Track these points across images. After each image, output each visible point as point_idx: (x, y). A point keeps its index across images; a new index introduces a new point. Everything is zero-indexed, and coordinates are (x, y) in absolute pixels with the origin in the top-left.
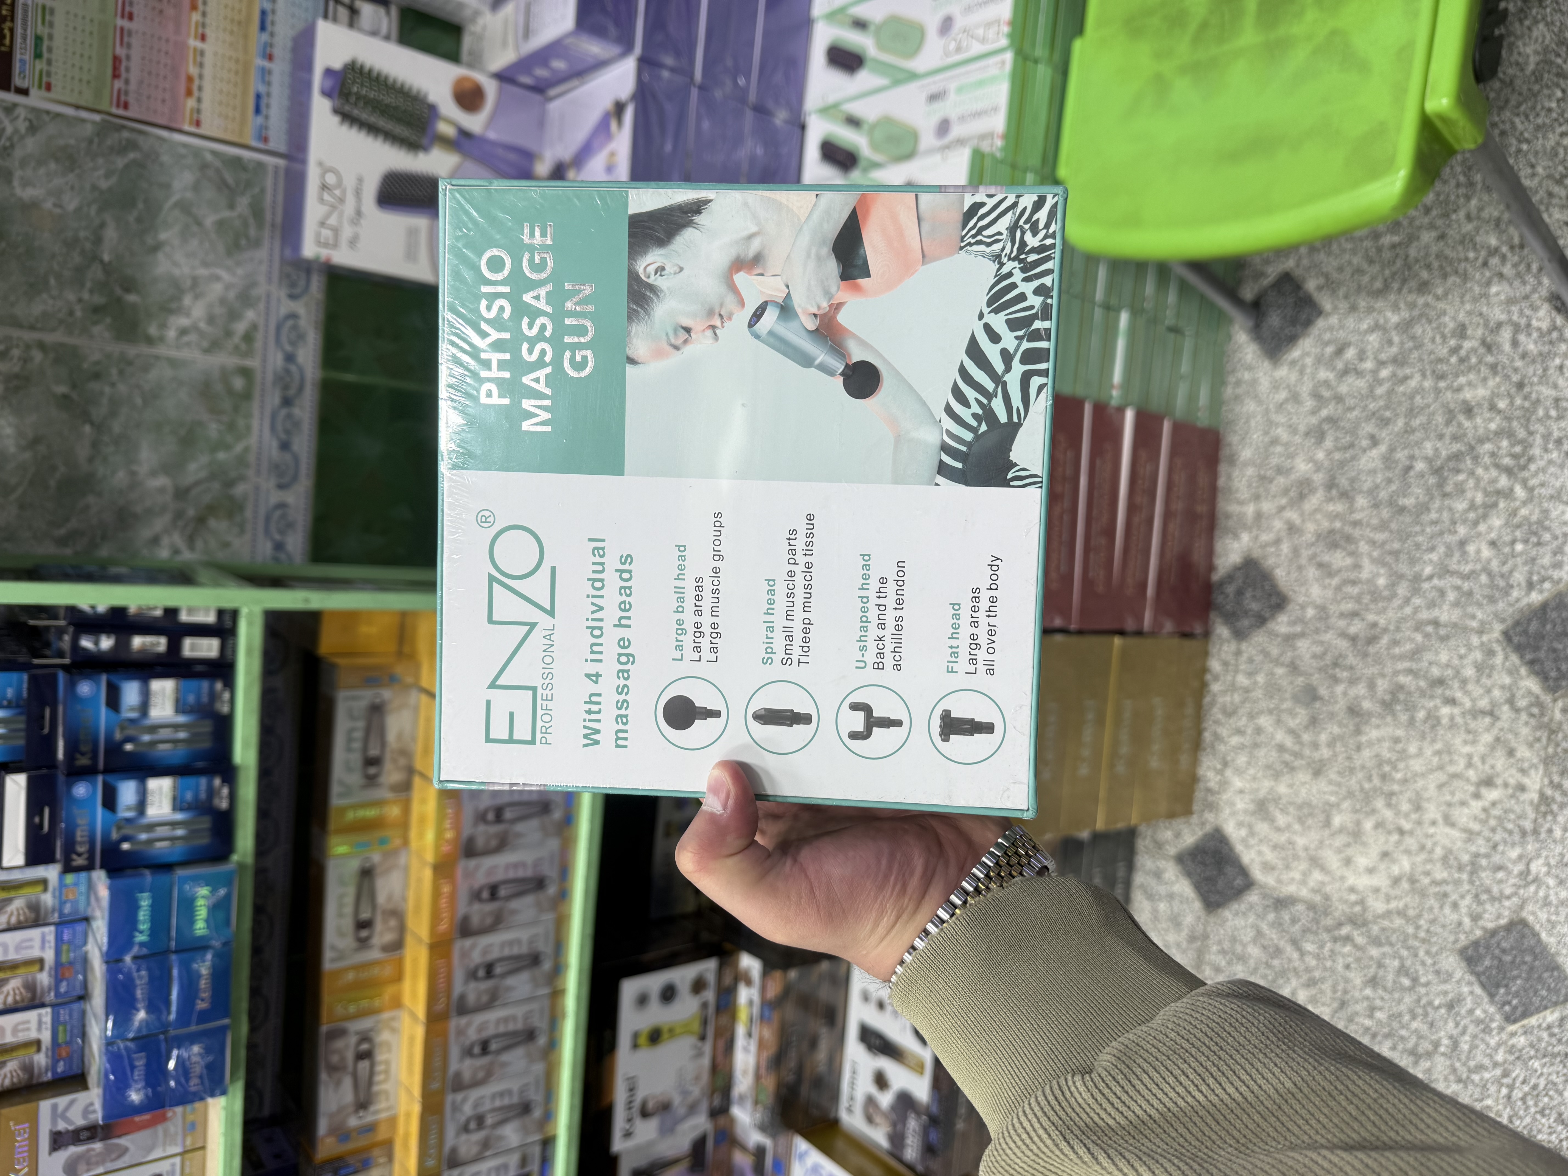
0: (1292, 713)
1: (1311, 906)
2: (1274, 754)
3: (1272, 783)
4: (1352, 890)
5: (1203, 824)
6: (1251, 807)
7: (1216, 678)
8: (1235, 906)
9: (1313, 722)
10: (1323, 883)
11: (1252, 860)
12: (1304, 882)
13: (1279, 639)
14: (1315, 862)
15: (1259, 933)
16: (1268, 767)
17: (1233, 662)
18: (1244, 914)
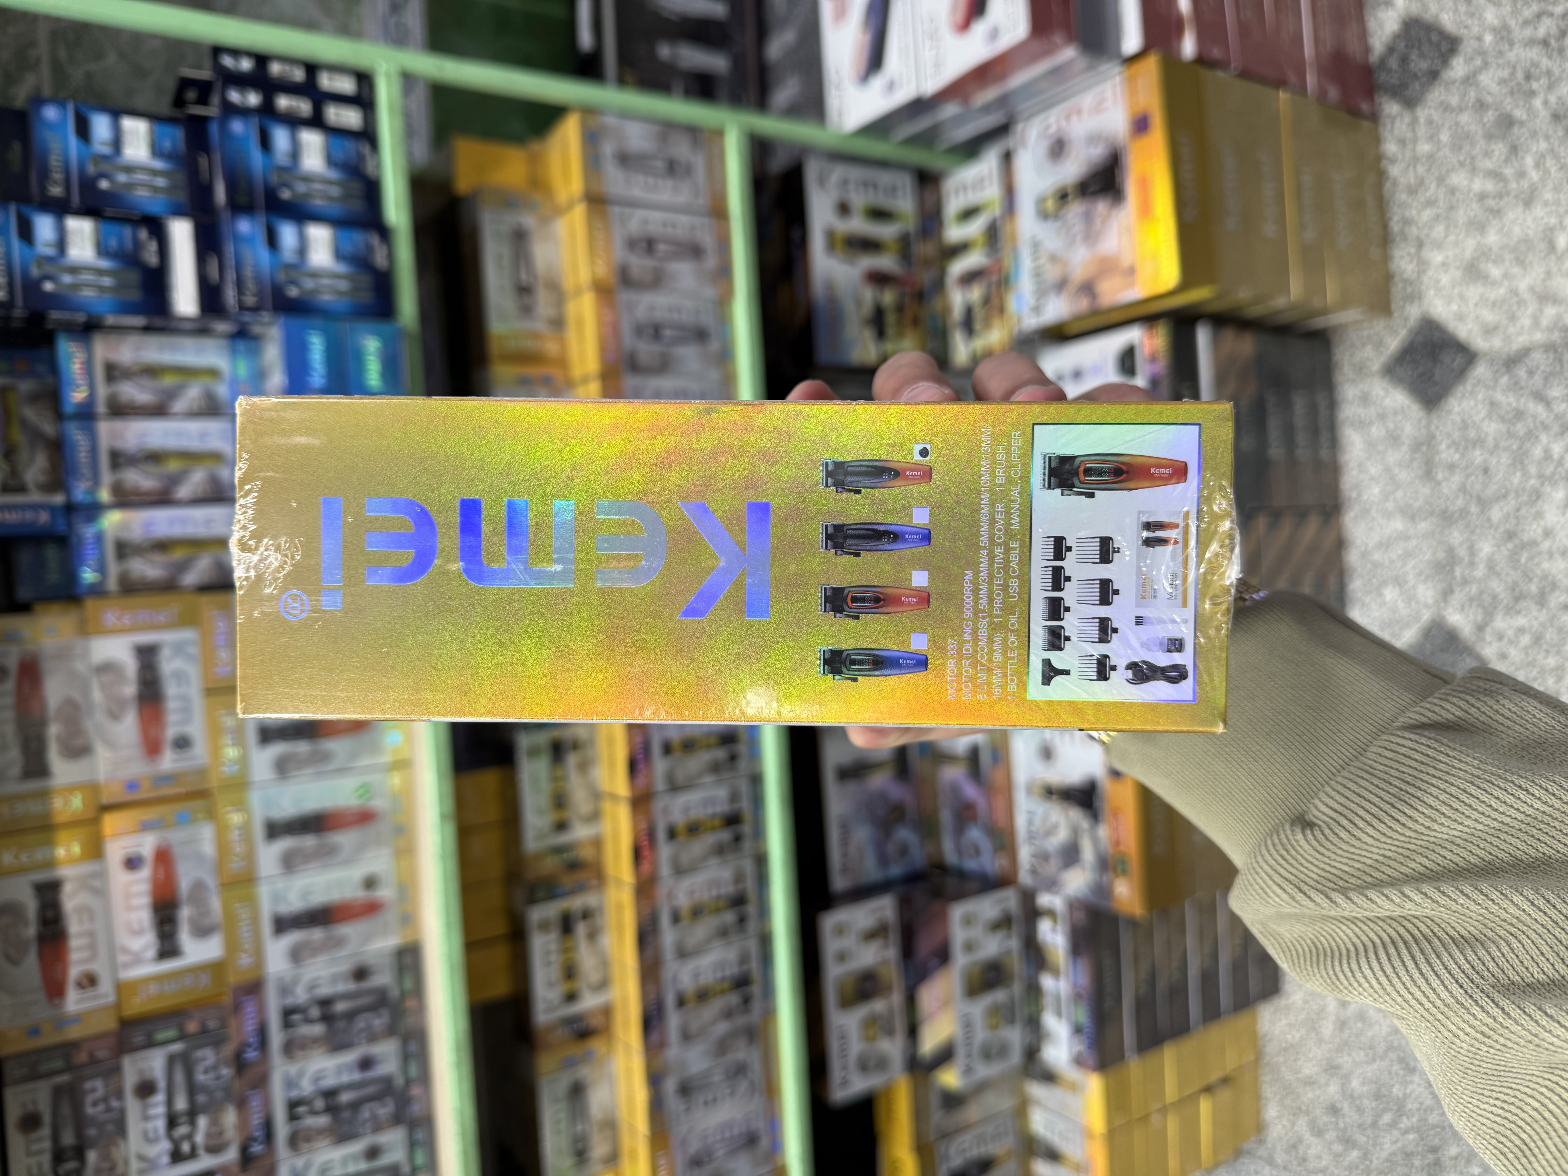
0: (1487, 154)
1: (1550, 348)
2: (1474, 206)
3: (1478, 238)
5: (1406, 319)
6: (1459, 275)
7: (1393, 161)
8: (1460, 390)
9: (1514, 149)
10: (1559, 317)
11: (1470, 332)
12: (1535, 326)
13: (1457, 84)
14: (1545, 297)
15: (1493, 404)
16: (1470, 223)
17: (1409, 135)
18: (1472, 393)
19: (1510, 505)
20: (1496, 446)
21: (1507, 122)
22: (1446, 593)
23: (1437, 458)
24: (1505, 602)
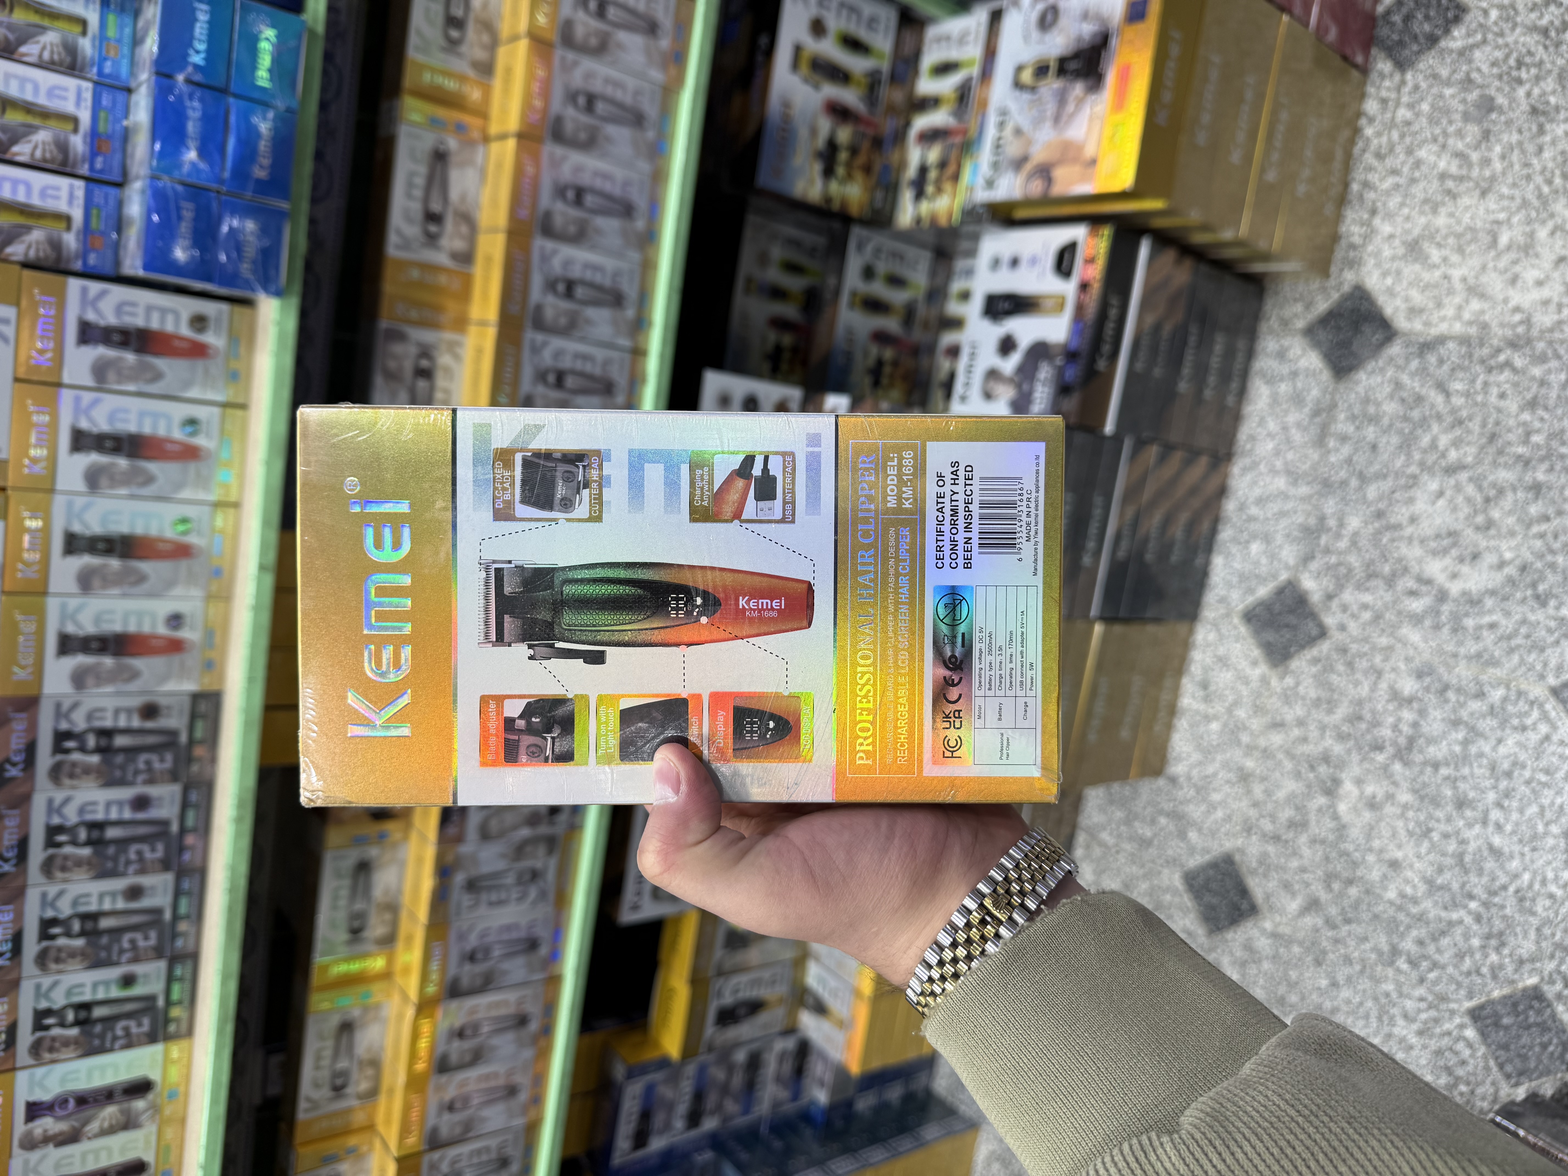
0: (1460, 134)
1: (1464, 340)
2: (1435, 184)
3: (1430, 218)
4: (1517, 309)
5: (1341, 284)
6: (1401, 251)
7: (1371, 120)
8: (1371, 365)
9: (1486, 135)
10: (1482, 312)
11: (1397, 309)
12: (1458, 317)
13: (1454, 55)
14: (1474, 291)
15: (1398, 386)
16: (1426, 201)
17: (1393, 97)
18: (1382, 370)
19: (1386, 485)
20: (1391, 426)
21: (1487, 105)
22: (1307, 559)
23: (1333, 427)
24: (1358, 577)
